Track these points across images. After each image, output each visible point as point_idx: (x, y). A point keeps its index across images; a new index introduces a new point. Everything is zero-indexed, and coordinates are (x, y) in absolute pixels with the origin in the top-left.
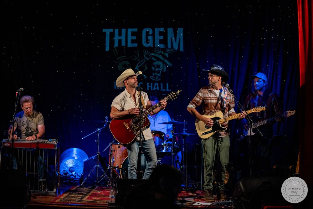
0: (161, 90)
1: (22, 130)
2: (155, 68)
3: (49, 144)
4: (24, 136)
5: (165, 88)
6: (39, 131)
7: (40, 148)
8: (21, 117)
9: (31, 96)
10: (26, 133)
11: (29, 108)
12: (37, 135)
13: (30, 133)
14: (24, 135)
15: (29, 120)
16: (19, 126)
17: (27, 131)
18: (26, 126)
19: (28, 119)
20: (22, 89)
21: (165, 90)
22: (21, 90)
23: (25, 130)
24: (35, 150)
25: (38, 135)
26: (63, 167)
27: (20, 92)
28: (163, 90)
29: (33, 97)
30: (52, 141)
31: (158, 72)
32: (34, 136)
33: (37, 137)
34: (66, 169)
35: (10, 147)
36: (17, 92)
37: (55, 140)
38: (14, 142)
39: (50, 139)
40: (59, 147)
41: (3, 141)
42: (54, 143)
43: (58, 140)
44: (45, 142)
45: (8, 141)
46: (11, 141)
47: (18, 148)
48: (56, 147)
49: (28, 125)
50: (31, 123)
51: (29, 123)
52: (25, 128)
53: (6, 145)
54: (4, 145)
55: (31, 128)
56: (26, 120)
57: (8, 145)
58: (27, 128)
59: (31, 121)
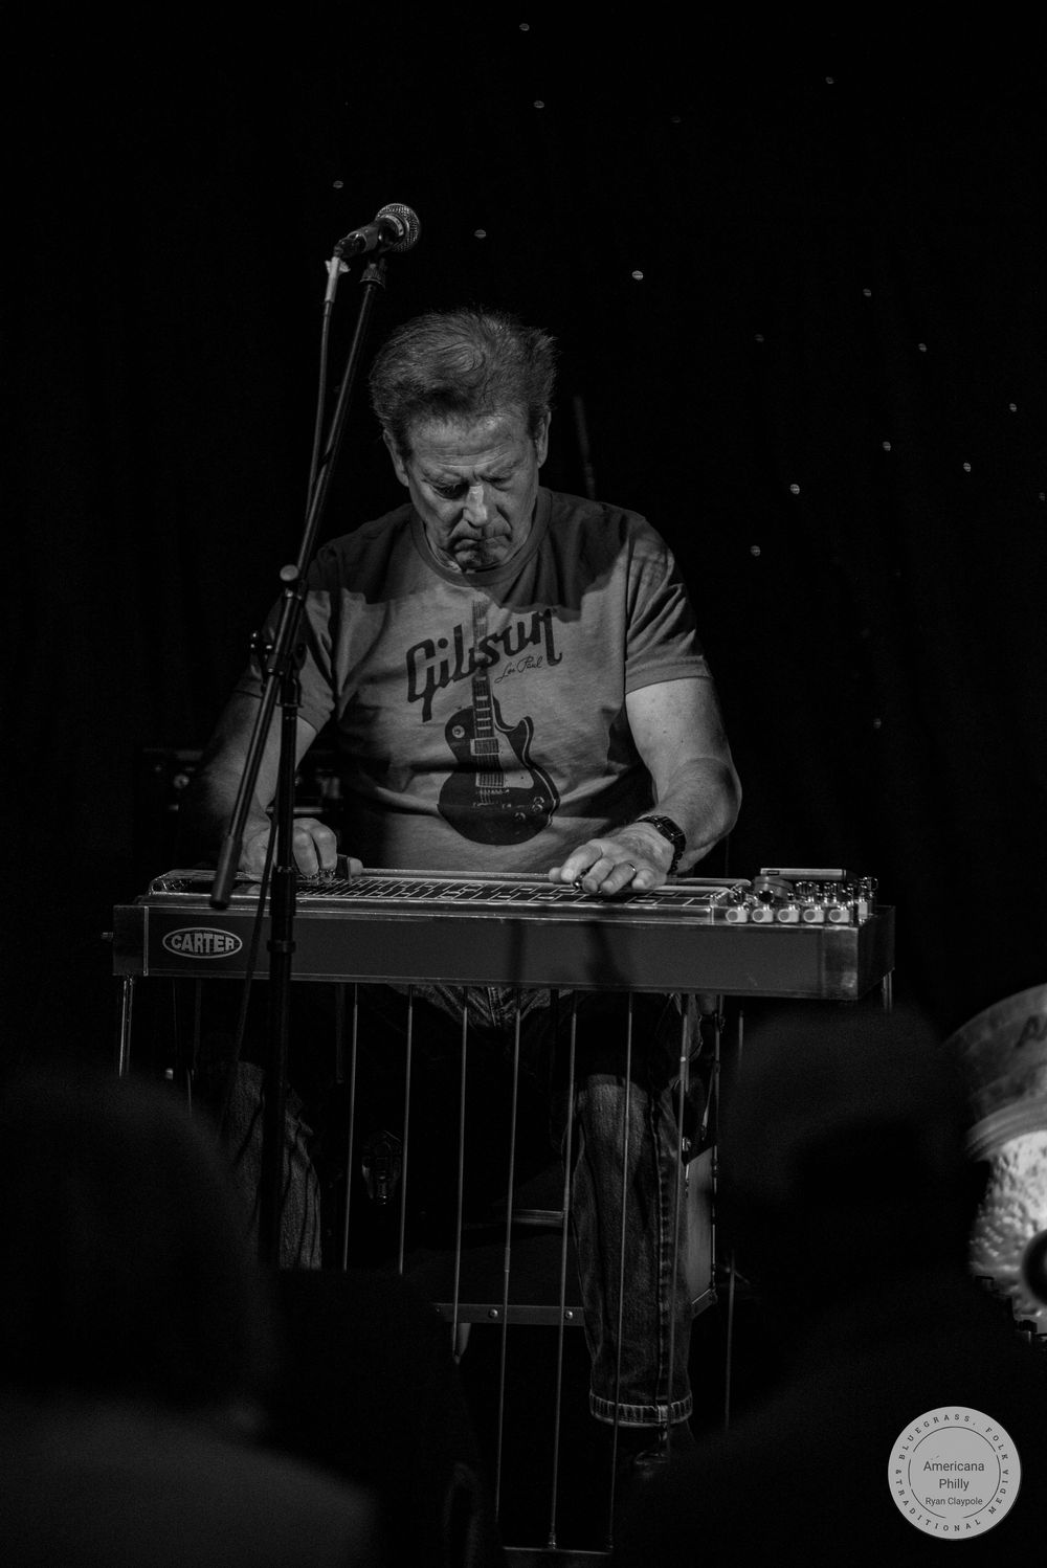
1: (404, 761)
3: (752, 931)
7: (644, 986)
8: (384, 587)
9: (524, 317)
15: (493, 628)
19: (480, 612)
20: (398, 215)
22: (387, 229)
23: (445, 752)
24: (570, 1001)
27: (373, 255)
29: (544, 342)
30: (797, 890)
34: (983, 1258)
35: (244, 977)
36: (328, 263)
37: (837, 882)
38: (295, 909)
39: (764, 875)
40: (890, 974)
41: (155, 893)
42: (820, 927)
43: (874, 883)
44: (707, 903)
45: (212, 898)
46: (261, 903)
47: (349, 986)
48: (847, 974)
49: (475, 694)
50: (529, 663)
51: (490, 659)
52: (441, 724)
53: (187, 951)
54: (173, 948)
55: (526, 733)
56: (458, 629)
57: (216, 949)
58: (470, 734)
59: (528, 640)
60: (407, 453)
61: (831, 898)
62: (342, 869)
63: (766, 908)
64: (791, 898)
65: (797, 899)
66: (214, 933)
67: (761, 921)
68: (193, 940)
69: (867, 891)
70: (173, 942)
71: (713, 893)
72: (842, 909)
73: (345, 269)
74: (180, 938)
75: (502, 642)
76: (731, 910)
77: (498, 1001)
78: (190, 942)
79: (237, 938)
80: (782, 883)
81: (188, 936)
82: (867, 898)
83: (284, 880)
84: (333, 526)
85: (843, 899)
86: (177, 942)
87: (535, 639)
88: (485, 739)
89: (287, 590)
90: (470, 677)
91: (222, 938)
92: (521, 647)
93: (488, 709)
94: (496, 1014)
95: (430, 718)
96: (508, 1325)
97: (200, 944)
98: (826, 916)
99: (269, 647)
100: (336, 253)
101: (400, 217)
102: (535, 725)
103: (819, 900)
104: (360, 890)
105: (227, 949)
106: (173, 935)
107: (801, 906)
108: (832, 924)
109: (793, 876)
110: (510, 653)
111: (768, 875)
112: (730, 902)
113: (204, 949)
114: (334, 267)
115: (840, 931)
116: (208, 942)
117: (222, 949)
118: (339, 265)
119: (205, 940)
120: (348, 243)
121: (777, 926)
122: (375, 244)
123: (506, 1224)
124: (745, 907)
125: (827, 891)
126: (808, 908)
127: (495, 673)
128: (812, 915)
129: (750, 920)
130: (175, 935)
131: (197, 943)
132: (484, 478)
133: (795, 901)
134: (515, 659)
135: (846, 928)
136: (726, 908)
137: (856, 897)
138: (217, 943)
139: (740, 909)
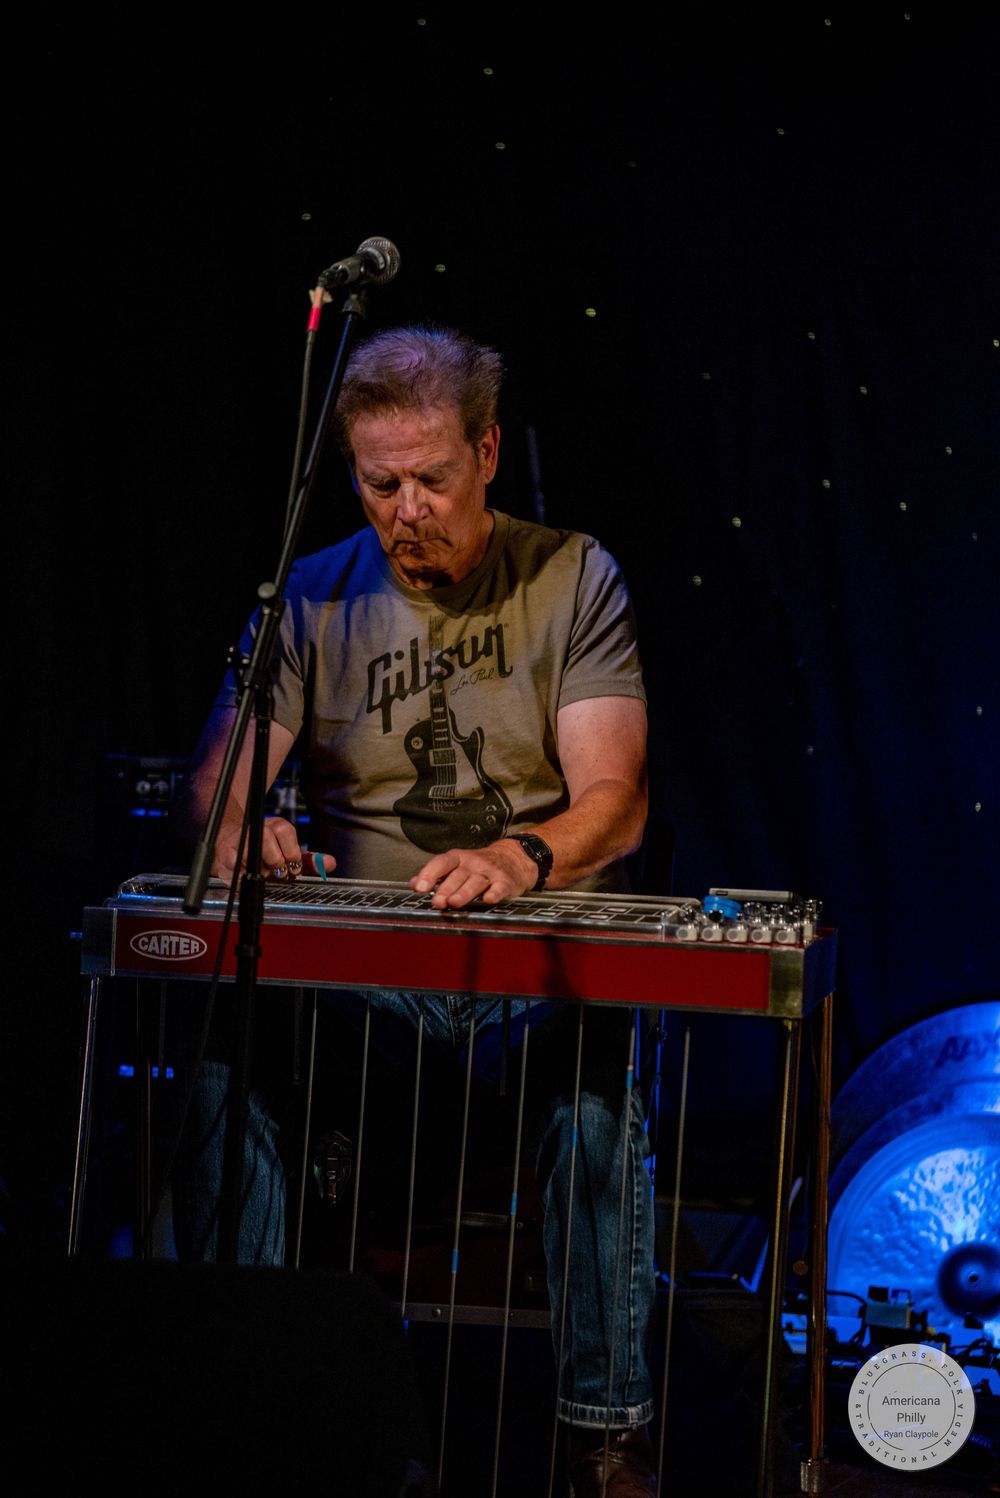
1: (365, 772)
3: (701, 952)
4: (385, 841)
6: (577, 781)
7: (595, 1001)
10: (417, 797)
11: (408, 487)
12: (544, 832)
13: (466, 801)
14: (394, 825)
15: (449, 642)
16: (323, 710)
17: (426, 774)
18: (411, 710)
20: (379, 248)
22: (369, 261)
23: (403, 763)
24: (522, 1018)
25: (566, 838)
26: (868, 1246)
27: (355, 287)
30: (746, 911)
32: (509, 848)
33: (545, 863)
34: (898, 1270)
35: (210, 980)
36: (311, 293)
37: (783, 904)
38: (262, 915)
39: (714, 896)
40: (831, 994)
41: (124, 896)
42: (767, 947)
43: (818, 906)
44: (658, 920)
45: (185, 902)
46: (229, 908)
47: (308, 992)
48: (792, 993)
49: (433, 706)
50: (481, 675)
51: (446, 672)
52: (400, 736)
53: (153, 953)
54: (140, 950)
55: (477, 743)
56: (414, 642)
57: (182, 952)
58: (429, 744)
59: (481, 653)
61: (777, 919)
63: (715, 927)
64: (739, 918)
65: (746, 919)
66: (180, 936)
67: (710, 940)
68: (159, 943)
69: (812, 913)
70: (140, 942)
71: (664, 911)
72: (789, 930)
73: (328, 299)
74: (146, 940)
75: (456, 655)
76: (682, 928)
77: (456, 1009)
78: (156, 944)
79: (203, 941)
80: (731, 903)
81: (154, 939)
82: (811, 920)
83: (255, 881)
84: (306, 544)
85: (790, 920)
86: (144, 943)
87: (487, 651)
88: (442, 749)
89: (264, 607)
90: (427, 690)
91: (188, 941)
92: (475, 659)
93: (444, 720)
94: (454, 1022)
95: (390, 730)
96: (453, 1324)
97: (167, 946)
98: (773, 937)
99: (245, 661)
100: (320, 283)
101: (381, 251)
102: (485, 735)
103: (766, 921)
104: (322, 898)
105: (192, 951)
106: (140, 937)
107: (748, 926)
108: (779, 944)
109: (742, 896)
110: (464, 665)
111: (717, 895)
112: (680, 920)
113: (170, 951)
114: (318, 297)
115: (787, 952)
116: (174, 946)
117: (188, 952)
118: (323, 295)
119: (171, 943)
120: (332, 274)
121: (726, 945)
122: (358, 274)
123: (454, 1226)
124: (695, 925)
125: (775, 912)
126: (755, 928)
127: (451, 684)
128: (759, 935)
129: (699, 939)
130: (142, 936)
131: (163, 946)
132: (413, 475)
133: (743, 920)
134: (468, 672)
135: (792, 949)
136: (676, 925)
137: (802, 920)
138: (182, 946)
139: (690, 927)
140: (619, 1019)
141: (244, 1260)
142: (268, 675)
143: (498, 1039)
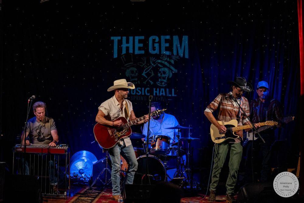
0: (167, 95)
1: (34, 136)
2: (161, 75)
3: (59, 149)
5: (171, 93)
7: (52, 153)
8: (33, 122)
10: (38, 138)
11: (42, 113)
13: (42, 138)
15: (41, 126)
16: (31, 131)
17: (39, 136)
18: (38, 131)
19: (40, 124)
20: (34, 96)
21: (171, 95)
22: (33, 97)
23: (37, 135)
24: (46, 154)
26: (73, 169)
27: (32, 99)
28: (169, 95)
30: (63, 146)
31: (164, 78)
34: (76, 171)
35: (22, 152)
37: (66, 145)
38: (26, 147)
40: (70, 152)
41: (16, 146)
42: (64, 149)
43: (68, 145)
45: (20, 146)
46: (24, 147)
47: (30, 153)
48: (67, 152)
50: (44, 128)
51: (41, 128)
52: (37, 133)
55: (43, 133)
56: (38, 126)
59: (43, 126)
60: (36, 111)
62: (30, 144)
63: (61, 147)
70: (17, 150)
83: (25, 145)
84: (29, 118)
85: (66, 147)
88: (40, 134)
90: (39, 129)
93: (41, 132)
105: (21, 150)
111: (61, 145)
112: (58, 147)
114: (29, 100)
115: (66, 149)
119: (19, 150)
120: (30, 98)
121: (61, 149)
123: (42, 170)
140: (54, 155)
141: (26, 174)
142: (26, 129)
143: (44, 156)
